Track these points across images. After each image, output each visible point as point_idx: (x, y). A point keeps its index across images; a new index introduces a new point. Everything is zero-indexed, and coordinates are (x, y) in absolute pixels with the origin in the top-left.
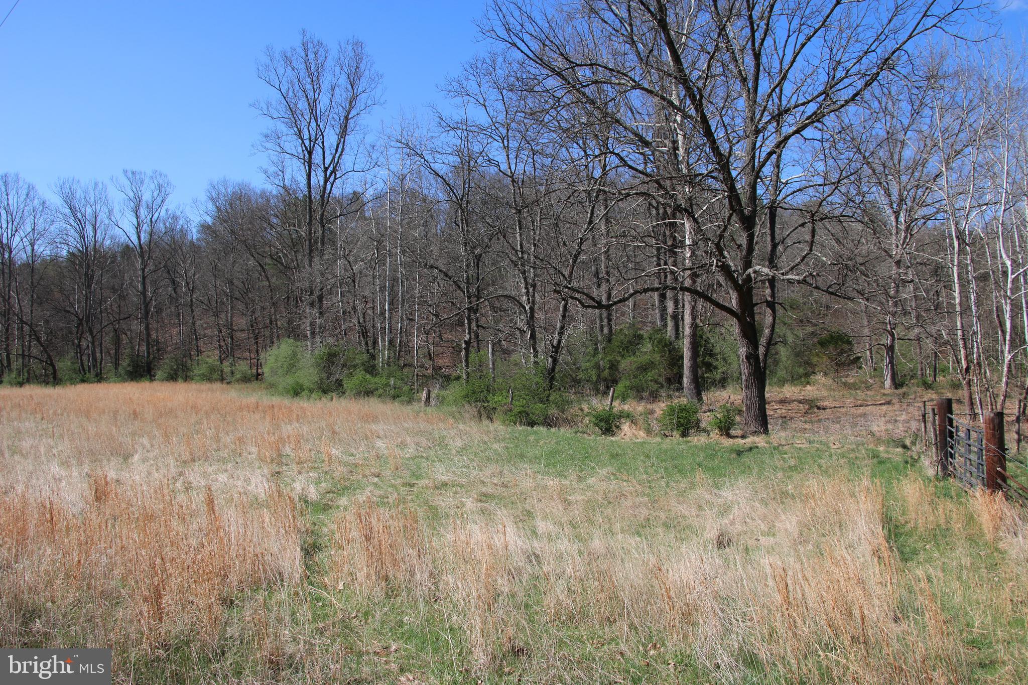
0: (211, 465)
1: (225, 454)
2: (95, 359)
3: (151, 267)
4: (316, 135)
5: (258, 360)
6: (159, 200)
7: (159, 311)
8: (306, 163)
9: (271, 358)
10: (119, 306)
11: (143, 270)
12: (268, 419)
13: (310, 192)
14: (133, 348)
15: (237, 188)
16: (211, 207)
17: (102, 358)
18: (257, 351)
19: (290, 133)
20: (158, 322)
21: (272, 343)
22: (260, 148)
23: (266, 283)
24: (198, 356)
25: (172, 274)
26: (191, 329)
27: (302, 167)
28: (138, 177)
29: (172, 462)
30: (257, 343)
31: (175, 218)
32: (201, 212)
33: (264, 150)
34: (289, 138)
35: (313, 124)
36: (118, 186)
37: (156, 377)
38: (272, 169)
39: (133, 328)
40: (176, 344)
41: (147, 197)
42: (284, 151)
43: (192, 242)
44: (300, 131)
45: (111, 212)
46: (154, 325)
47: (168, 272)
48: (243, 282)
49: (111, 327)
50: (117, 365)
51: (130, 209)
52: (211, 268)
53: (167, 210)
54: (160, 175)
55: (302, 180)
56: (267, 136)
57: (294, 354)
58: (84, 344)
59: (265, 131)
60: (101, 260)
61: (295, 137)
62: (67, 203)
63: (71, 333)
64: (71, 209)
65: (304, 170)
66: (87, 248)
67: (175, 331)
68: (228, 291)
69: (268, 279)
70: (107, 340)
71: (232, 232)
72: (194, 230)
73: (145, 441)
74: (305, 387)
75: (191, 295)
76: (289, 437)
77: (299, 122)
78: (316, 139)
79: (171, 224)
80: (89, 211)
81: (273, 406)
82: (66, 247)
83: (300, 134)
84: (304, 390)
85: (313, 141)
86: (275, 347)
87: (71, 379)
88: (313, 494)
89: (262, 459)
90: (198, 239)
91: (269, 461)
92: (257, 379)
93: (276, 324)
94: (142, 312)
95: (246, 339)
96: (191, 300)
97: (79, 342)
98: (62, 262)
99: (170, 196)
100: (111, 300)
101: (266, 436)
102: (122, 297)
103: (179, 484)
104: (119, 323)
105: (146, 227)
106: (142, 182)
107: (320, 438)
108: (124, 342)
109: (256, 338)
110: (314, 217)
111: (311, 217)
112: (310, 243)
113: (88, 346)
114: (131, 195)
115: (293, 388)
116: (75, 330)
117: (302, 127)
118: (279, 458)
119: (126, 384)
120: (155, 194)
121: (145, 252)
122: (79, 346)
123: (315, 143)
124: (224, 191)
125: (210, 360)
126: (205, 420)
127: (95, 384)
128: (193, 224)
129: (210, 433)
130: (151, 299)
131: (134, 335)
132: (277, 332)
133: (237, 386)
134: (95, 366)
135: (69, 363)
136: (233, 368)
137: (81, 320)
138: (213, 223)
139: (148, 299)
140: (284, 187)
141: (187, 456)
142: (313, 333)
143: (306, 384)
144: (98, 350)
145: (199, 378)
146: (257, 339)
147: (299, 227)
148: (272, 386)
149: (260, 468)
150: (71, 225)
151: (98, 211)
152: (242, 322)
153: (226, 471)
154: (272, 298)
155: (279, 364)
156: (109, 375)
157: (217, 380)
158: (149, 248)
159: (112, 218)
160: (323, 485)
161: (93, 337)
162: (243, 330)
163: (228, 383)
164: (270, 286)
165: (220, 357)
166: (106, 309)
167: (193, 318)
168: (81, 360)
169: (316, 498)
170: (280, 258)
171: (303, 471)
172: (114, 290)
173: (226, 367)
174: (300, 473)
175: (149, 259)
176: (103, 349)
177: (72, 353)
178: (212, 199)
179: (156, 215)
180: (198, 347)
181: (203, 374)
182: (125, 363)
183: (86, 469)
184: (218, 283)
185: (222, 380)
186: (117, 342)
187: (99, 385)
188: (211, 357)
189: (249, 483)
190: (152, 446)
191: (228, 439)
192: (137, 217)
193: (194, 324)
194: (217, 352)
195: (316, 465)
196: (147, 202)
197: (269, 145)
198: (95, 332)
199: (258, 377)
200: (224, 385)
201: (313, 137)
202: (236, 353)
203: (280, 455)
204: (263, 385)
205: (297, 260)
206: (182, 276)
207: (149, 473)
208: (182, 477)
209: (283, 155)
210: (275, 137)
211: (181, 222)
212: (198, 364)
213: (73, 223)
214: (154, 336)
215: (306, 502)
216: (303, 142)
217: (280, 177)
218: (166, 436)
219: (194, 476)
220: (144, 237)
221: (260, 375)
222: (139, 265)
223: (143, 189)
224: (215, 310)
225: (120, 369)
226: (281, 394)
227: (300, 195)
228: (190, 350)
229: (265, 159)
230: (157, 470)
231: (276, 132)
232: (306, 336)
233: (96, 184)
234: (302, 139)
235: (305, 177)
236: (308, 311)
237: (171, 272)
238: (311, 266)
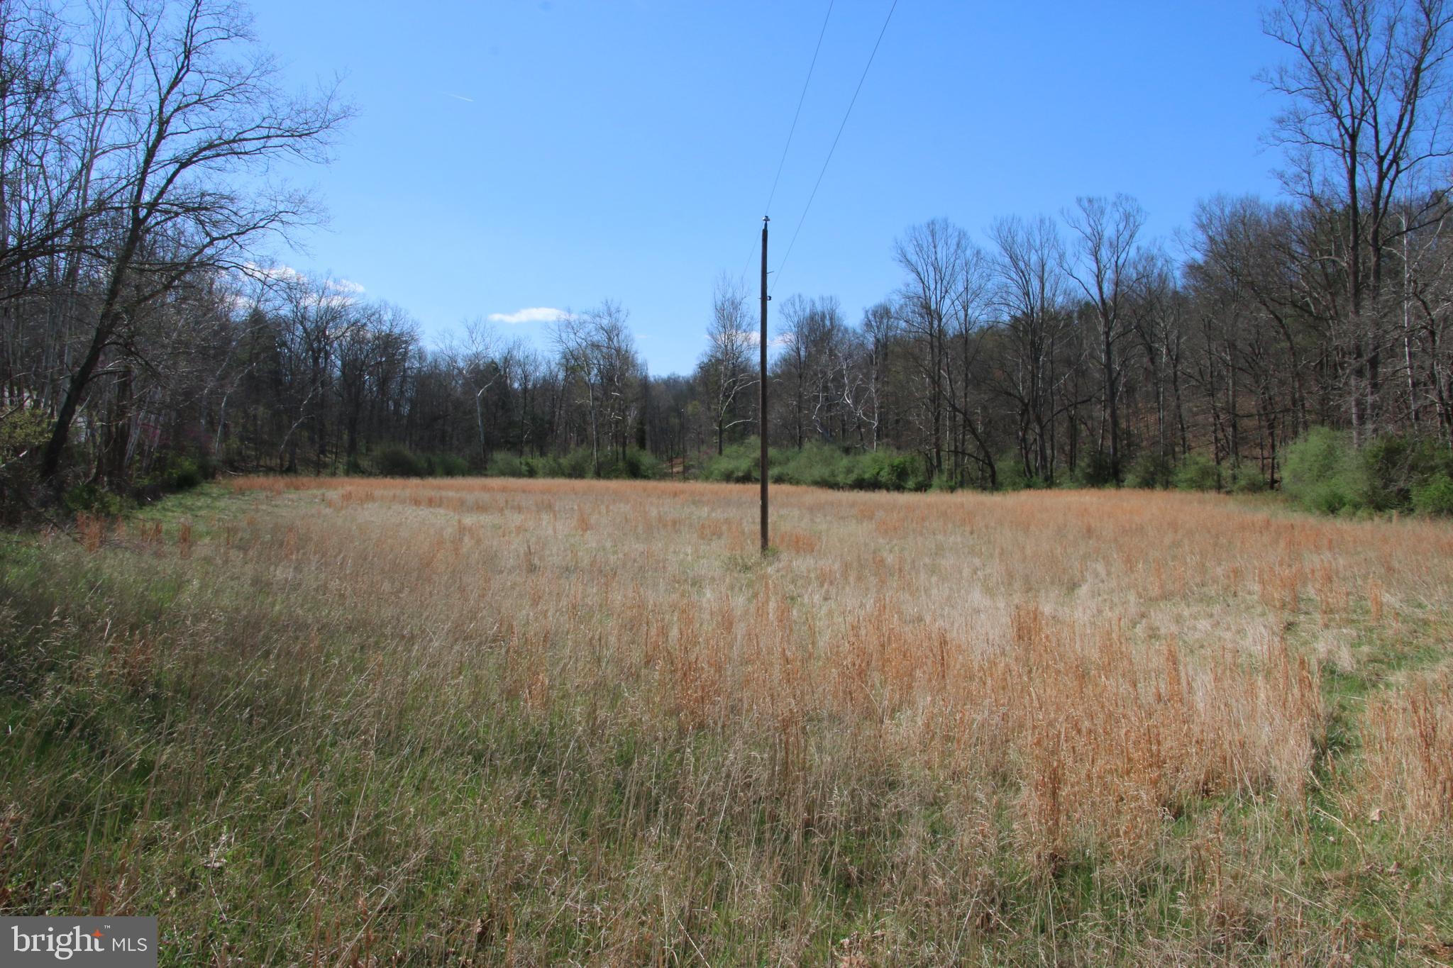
0: (1188, 606)
1: (1212, 591)
2: (1044, 458)
3: (1117, 328)
4: (1363, 107)
5: (1273, 459)
6: (1126, 235)
7: (1130, 390)
8: (1347, 154)
9: (1293, 456)
10: (1076, 385)
11: (1107, 334)
12: (1282, 544)
13: (1354, 198)
14: (1094, 442)
15: (1238, 206)
16: (1201, 237)
17: (1053, 456)
18: (1273, 447)
19: (1318, 111)
20: (1128, 406)
21: (1296, 433)
22: (1271, 140)
23: (1286, 345)
24: (1184, 453)
25: (1148, 339)
26: (1175, 415)
27: (1341, 159)
28: (1096, 206)
29: (1132, 597)
30: (1272, 434)
31: (1151, 259)
32: (1187, 247)
33: (1278, 142)
34: (1318, 118)
35: (1358, 90)
36: (1070, 221)
37: (1125, 483)
38: (1292, 170)
39: (1095, 414)
40: (1154, 436)
41: (1109, 232)
42: (1309, 141)
43: (1175, 293)
44: (1335, 106)
45: (1062, 256)
46: (1122, 410)
47: (1143, 336)
48: (1250, 345)
49: (1065, 414)
50: (1072, 465)
51: (1088, 251)
52: (1202, 326)
53: (1138, 249)
54: (1127, 199)
55: (1341, 183)
56: (1281, 121)
57: (1330, 452)
58: (1030, 437)
59: (1278, 114)
60: (1051, 323)
61: (1328, 115)
62: (1006, 250)
63: (1014, 422)
64: (1011, 257)
65: (1343, 166)
66: (1032, 309)
67: (1152, 419)
68: (1228, 358)
69: (1289, 338)
70: (1061, 430)
71: (1233, 271)
72: (1177, 274)
73: (1100, 567)
74: (1346, 500)
75: (1175, 367)
76: (1313, 571)
77: (1332, 92)
78: (1363, 114)
79: (1145, 268)
80: (1034, 258)
81: (1292, 526)
82: (1006, 309)
83: (1335, 109)
84: (1344, 505)
85: (1358, 118)
86: (1300, 441)
87: (1014, 484)
88: (1345, 661)
89: (1266, 600)
90: (1185, 287)
91: (1278, 604)
92: (1272, 487)
93: (1303, 405)
94: (1108, 392)
95: (1255, 429)
96: (1175, 374)
97: (1024, 435)
98: (1004, 330)
99: (1141, 227)
100: (1065, 379)
101: (1277, 568)
102: (1081, 373)
103: (1140, 630)
104: (1076, 407)
105: (1109, 275)
106: (1102, 213)
107: (1365, 577)
108: (1084, 434)
109: (1271, 426)
110: (1362, 237)
111: (1356, 237)
112: (1356, 277)
113: (1035, 440)
114: (1089, 231)
115: (1327, 501)
116: (1018, 418)
117: (1339, 98)
118: (1295, 604)
119: (1084, 491)
120: (1121, 227)
121: (1107, 310)
122: (1024, 440)
123: (1361, 120)
124: (1218, 213)
125: (1202, 460)
126: (1186, 541)
127: (1044, 491)
128: (1177, 265)
129: (1192, 560)
130: (1119, 374)
131: (1096, 424)
132: (1304, 416)
133: (1241, 497)
134: (1044, 467)
135: (1012, 463)
136: (1236, 471)
137: (1026, 405)
138: (1206, 262)
139: (1114, 375)
140: (1312, 196)
141: (1155, 591)
142: (1361, 418)
143: (1349, 495)
144: (1048, 445)
145: (1185, 484)
146: (1273, 427)
147: (1338, 255)
148: (1294, 499)
149: (1263, 614)
150: (1012, 279)
151: (1045, 257)
152: (1248, 404)
153: (1211, 616)
154: (1295, 366)
155: (1307, 465)
156: (1063, 479)
157: (1211, 488)
158: (1115, 303)
159: (1065, 266)
160: (1365, 649)
161: (1042, 428)
162: (1250, 416)
163: (1229, 493)
164: (1292, 348)
165: (1217, 454)
166: (1059, 390)
167: (1178, 399)
168: (1027, 457)
169: (1349, 669)
170: (1308, 305)
171: (1333, 624)
172: (1069, 363)
173: (1226, 470)
174: (1326, 626)
175: (1114, 318)
176: (1055, 443)
177: (1016, 450)
178: (1203, 227)
179: (1123, 256)
180: (1184, 439)
181: (1191, 480)
182: (1083, 463)
183: (1017, 599)
184: (1214, 346)
185: (1219, 487)
186: (1073, 434)
187: (1049, 491)
188: (1204, 456)
189: (1244, 637)
190: (1109, 574)
191: (1219, 571)
192: (1097, 261)
193: (1179, 407)
194: (1212, 448)
195: (1355, 617)
196: (1109, 238)
197: (1284, 134)
198: (1045, 420)
199: (1273, 484)
200: (1222, 496)
201: (1357, 112)
202: (1240, 449)
203: (1296, 599)
204: (1280, 497)
205: (1335, 307)
206: (1160, 340)
207: (1100, 612)
208: (1144, 621)
209: (1307, 147)
210: (1296, 120)
211: (1159, 264)
212: (1184, 464)
213: (1014, 276)
214: (1124, 425)
215: (1332, 672)
216: (1341, 123)
217: (1305, 182)
218: (1130, 563)
219: (1162, 618)
220: (1108, 289)
221: (1276, 482)
222: (1101, 329)
223: (1104, 221)
224: (1209, 386)
225: (1077, 472)
226: (1308, 510)
227: (1339, 208)
228: (1173, 445)
229: (1279, 157)
230: (1111, 608)
231: (1296, 114)
232: (1350, 422)
233: (1042, 221)
234: (1339, 118)
235: (1346, 175)
236: (1353, 382)
237: (1147, 336)
238: (1357, 313)
